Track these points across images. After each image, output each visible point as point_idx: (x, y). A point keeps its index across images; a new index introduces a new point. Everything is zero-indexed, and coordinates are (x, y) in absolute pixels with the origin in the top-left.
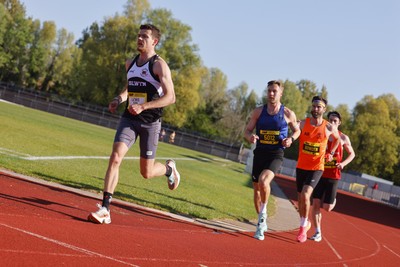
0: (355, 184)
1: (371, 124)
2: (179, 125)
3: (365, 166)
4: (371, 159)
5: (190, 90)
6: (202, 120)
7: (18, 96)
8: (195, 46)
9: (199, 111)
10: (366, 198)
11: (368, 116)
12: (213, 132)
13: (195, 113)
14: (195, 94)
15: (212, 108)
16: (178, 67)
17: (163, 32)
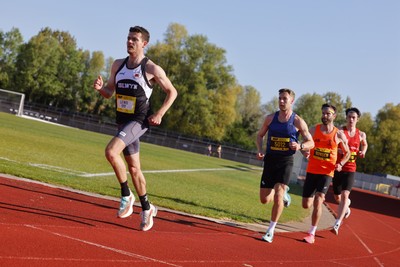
0: (381, 185)
1: (392, 130)
2: (219, 139)
3: (389, 168)
4: (394, 160)
5: (227, 107)
6: (239, 133)
7: (73, 120)
8: (230, 67)
9: (236, 125)
10: (392, 196)
11: (390, 123)
12: (250, 144)
13: (232, 127)
14: (232, 110)
15: (248, 122)
16: (215, 87)
17: (200, 55)
